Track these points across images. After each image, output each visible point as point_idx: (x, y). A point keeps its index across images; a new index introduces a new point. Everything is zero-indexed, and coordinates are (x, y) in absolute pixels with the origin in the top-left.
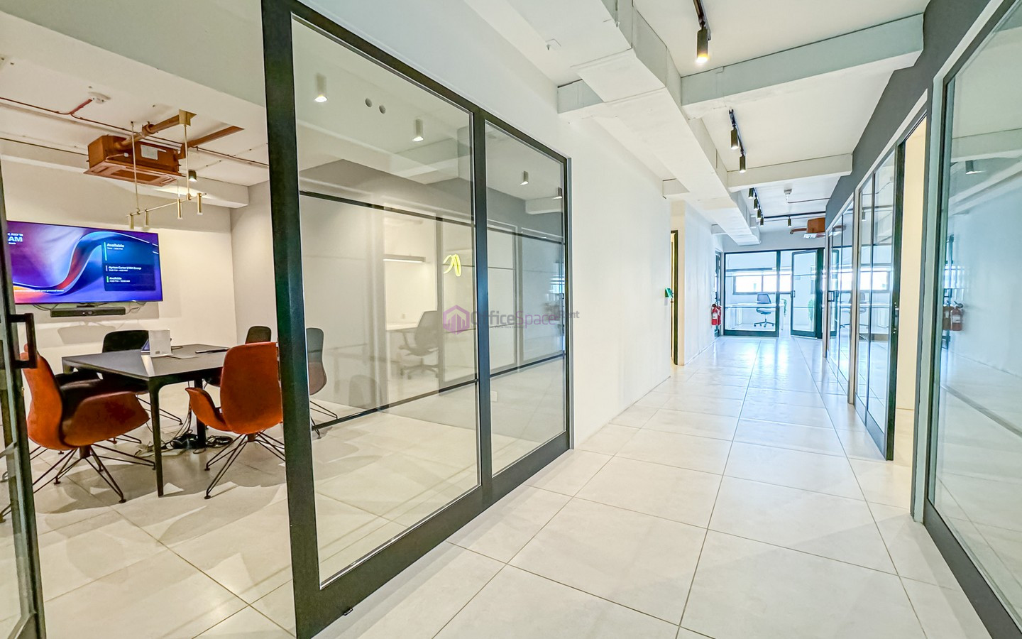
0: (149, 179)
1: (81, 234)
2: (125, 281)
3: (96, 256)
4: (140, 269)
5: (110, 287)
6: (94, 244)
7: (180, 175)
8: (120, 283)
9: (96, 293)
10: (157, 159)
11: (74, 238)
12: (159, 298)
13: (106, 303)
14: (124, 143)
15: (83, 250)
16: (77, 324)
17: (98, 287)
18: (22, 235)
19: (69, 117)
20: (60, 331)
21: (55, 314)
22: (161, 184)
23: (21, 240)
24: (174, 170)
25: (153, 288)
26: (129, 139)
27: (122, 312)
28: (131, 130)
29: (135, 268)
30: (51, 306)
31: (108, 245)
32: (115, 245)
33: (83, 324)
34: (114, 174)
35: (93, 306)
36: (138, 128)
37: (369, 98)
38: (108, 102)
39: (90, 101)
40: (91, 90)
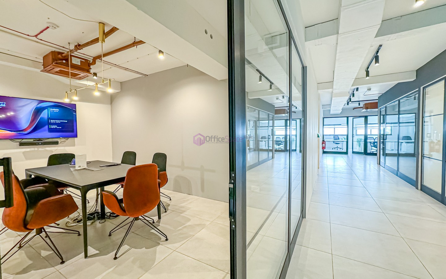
0: (74, 76)
1: (36, 104)
2: (59, 128)
3: (45, 114)
4: (67, 121)
5: (51, 130)
6: (44, 108)
7: (91, 73)
8: (56, 128)
9: (44, 134)
10: (80, 64)
11: (33, 106)
12: (76, 136)
13: (48, 138)
14: (63, 55)
15: (38, 111)
16: (32, 149)
17: (45, 130)
18: (5, 103)
19: (34, 38)
20: (24, 153)
21: (21, 144)
22: (80, 79)
23: (4, 105)
24: (88, 71)
25: (73, 131)
26: (65, 51)
27: (57, 143)
28: (68, 48)
29: (64, 121)
30: (19, 140)
31: (51, 109)
32: (54, 109)
33: (36, 149)
34: (57, 72)
35: (42, 140)
36: (72, 47)
37: (207, 30)
38: (58, 29)
39: (48, 28)
40: (49, 21)
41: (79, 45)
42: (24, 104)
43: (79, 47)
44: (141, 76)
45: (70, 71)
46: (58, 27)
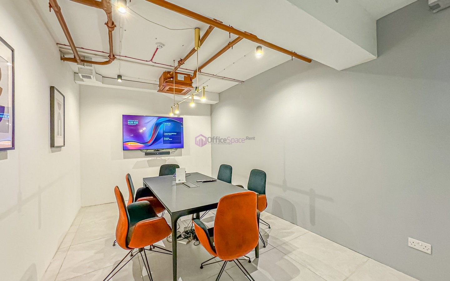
0: (179, 91)
1: (156, 120)
2: (170, 139)
3: (161, 129)
4: (176, 134)
5: (165, 142)
6: (160, 124)
7: (193, 87)
8: (169, 140)
9: (160, 145)
10: (184, 80)
11: (154, 121)
12: (182, 147)
13: (163, 149)
14: (171, 73)
15: (157, 125)
16: (153, 158)
17: (161, 142)
18: (138, 121)
19: (151, 63)
20: (148, 161)
21: (147, 154)
22: (185, 94)
23: (137, 123)
24: (190, 85)
25: (180, 143)
26: (172, 69)
27: (168, 153)
28: (173, 66)
29: (174, 134)
30: (145, 151)
31: (165, 124)
32: (168, 124)
33: (155, 158)
34: (168, 90)
35: (159, 151)
36: (176, 64)
38: (164, 47)
39: (157, 49)
40: (157, 41)
41: (181, 60)
42: (148, 121)
43: (181, 62)
44: (237, 83)
45: (174, 87)
46: (164, 45)
